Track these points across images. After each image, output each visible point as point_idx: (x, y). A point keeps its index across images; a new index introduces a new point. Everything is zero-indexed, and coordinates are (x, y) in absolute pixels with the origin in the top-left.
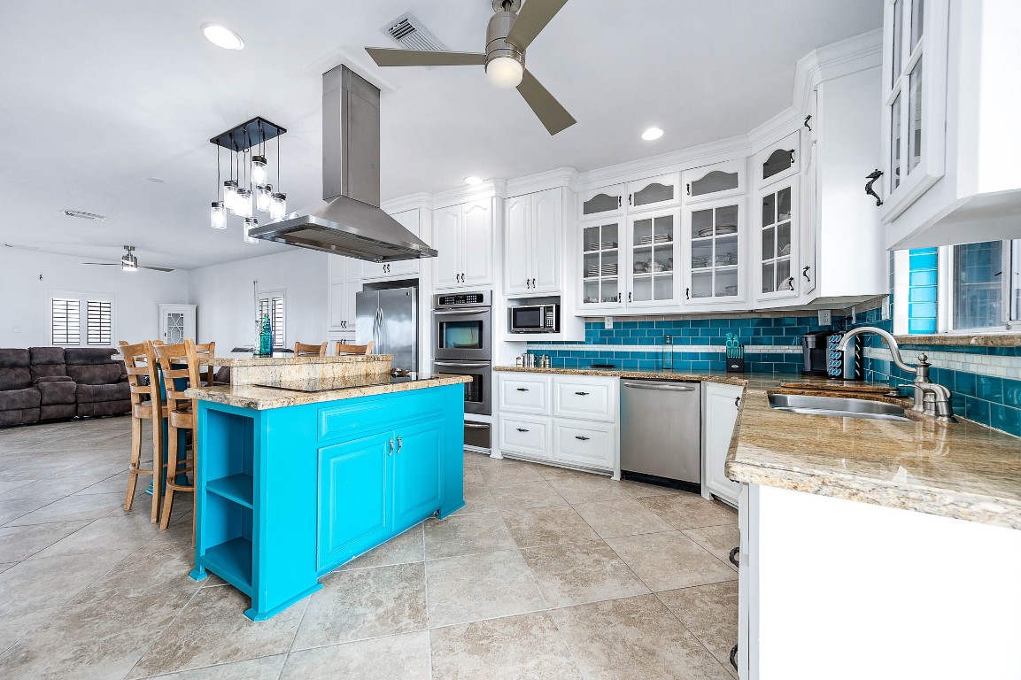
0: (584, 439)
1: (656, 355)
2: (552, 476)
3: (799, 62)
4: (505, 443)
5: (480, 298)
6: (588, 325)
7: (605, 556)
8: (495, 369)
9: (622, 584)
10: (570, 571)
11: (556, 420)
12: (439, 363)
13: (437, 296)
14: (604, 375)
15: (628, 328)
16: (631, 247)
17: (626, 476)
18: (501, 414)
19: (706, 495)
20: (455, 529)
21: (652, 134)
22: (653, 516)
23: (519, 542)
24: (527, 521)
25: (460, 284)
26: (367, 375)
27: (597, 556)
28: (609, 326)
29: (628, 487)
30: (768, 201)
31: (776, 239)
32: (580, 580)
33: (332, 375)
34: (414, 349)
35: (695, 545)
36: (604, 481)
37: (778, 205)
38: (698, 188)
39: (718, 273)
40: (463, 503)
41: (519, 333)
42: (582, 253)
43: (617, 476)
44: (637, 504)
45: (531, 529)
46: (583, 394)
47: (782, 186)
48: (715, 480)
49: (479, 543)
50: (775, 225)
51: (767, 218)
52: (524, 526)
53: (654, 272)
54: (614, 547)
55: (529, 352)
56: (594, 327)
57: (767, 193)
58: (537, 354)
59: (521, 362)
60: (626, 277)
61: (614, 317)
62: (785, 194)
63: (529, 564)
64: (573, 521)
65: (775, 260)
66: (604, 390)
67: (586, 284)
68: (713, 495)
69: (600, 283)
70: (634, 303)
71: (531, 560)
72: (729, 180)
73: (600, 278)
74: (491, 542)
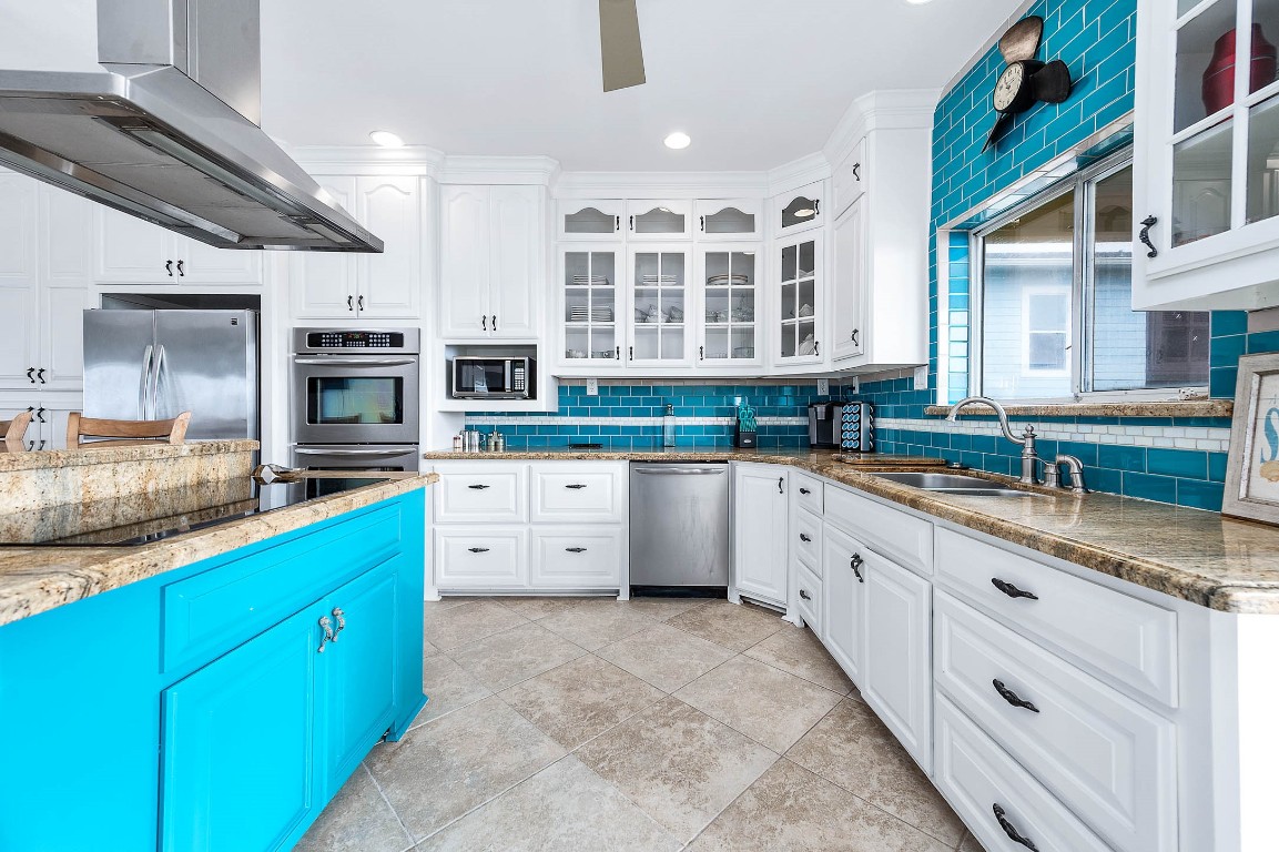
0: (578, 550)
1: (654, 429)
2: (537, 613)
3: (856, 100)
4: (447, 573)
5: (396, 339)
6: (561, 389)
7: (692, 721)
8: (427, 457)
9: (743, 757)
10: (665, 764)
11: (534, 528)
12: (305, 451)
13: (299, 332)
14: (608, 458)
15: (620, 393)
16: (632, 288)
17: (638, 592)
18: (437, 528)
19: (733, 597)
20: (436, 753)
21: (678, 141)
22: (699, 641)
23: (560, 739)
24: (551, 700)
25: (354, 313)
26: (200, 484)
27: (681, 724)
28: (592, 391)
29: (646, 607)
30: (788, 254)
31: (799, 298)
32: (688, 774)
33: (113, 492)
34: (250, 426)
35: (771, 669)
36: (611, 604)
37: (800, 258)
38: (711, 223)
39: (734, 331)
40: (423, 698)
41: (463, 398)
42: (563, 287)
43: (624, 596)
44: (671, 629)
45: (565, 711)
46: (578, 487)
47: (806, 239)
48: (748, 580)
49: (499, 764)
50: (797, 281)
51: (788, 273)
52: (552, 710)
53: (659, 322)
54: (690, 701)
55: (469, 428)
56: (570, 393)
57: (788, 243)
58: (486, 432)
59: (459, 443)
60: (625, 327)
61: (599, 379)
62: (808, 249)
63: (604, 775)
64: (616, 679)
65: (796, 321)
66: (608, 477)
67: (569, 331)
68: (741, 597)
69: (590, 332)
70: (636, 362)
71: (600, 765)
72: (746, 222)
73: (590, 324)
74: (517, 757)
